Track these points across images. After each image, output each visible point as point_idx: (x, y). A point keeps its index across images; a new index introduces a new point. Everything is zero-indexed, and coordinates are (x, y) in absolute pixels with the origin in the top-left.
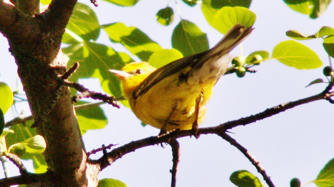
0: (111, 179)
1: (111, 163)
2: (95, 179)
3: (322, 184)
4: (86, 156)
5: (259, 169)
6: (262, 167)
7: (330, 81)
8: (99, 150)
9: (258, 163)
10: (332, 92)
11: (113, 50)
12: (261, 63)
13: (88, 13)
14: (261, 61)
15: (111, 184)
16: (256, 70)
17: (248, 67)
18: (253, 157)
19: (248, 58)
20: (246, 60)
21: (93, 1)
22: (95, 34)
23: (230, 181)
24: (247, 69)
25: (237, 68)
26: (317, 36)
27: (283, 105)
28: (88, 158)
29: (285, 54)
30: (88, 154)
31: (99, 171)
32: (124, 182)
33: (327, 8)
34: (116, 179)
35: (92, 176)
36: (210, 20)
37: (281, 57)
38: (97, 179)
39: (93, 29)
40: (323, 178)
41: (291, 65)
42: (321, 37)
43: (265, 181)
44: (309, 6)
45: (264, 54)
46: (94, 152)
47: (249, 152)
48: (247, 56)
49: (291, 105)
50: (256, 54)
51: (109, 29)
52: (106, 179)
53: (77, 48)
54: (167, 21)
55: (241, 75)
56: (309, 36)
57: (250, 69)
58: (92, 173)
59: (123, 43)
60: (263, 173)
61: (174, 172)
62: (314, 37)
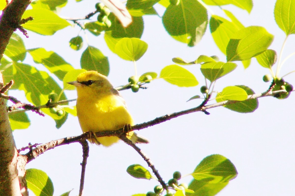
0: (35, 169)
1: (35, 157)
2: (23, 169)
3: (197, 176)
4: (17, 152)
5: (149, 164)
6: (152, 163)
7: (206, 97)
8: (27, 148)
9: (149, 159)
10: (207, 106)
11: (36, 69)
12: (151, 82)
13: (17, 40)
14: (151, 80)
15: (35, 173)
16: (147, 87)
17: (141, 84)
18: (145, 155)
19: (141, 77)
20: (140, 79)
21: (25, 34)
22: (22, 57)
23: (127, 173)
24: (140, 86)
25: (132, 85)
26: (196, 62)
27: (169, 115)
28: (19, 153)
29: (170, 75)
30: (19, 151)
31: (26, 163)
32: (45, 172)
33: (201, 39)
34: (39, 169)
35: (21, 167)
36: (112, 48)
37: (166, 77)
38: (24, 170)
39: (21, 52)
40: (199, 172)
41: (174, 84)
42: (200, 63)
43: (154, 173)
44: (188, 37)
45: (153, 75)
46: (23, 149)
47: (142, 151)
48: (140, 76)
49: (175, 115)
50: (148, 75)
51: (33, 52)
52: (31, 169)
53: (7, 66)
54: (77, 46)
55: (135, 90)
56: (190, 62)
57: (142, 86)
58: (21, 165)
59: (43, 63)
60: (152, 167)
61: (84, 164)
62: (193, 63)
